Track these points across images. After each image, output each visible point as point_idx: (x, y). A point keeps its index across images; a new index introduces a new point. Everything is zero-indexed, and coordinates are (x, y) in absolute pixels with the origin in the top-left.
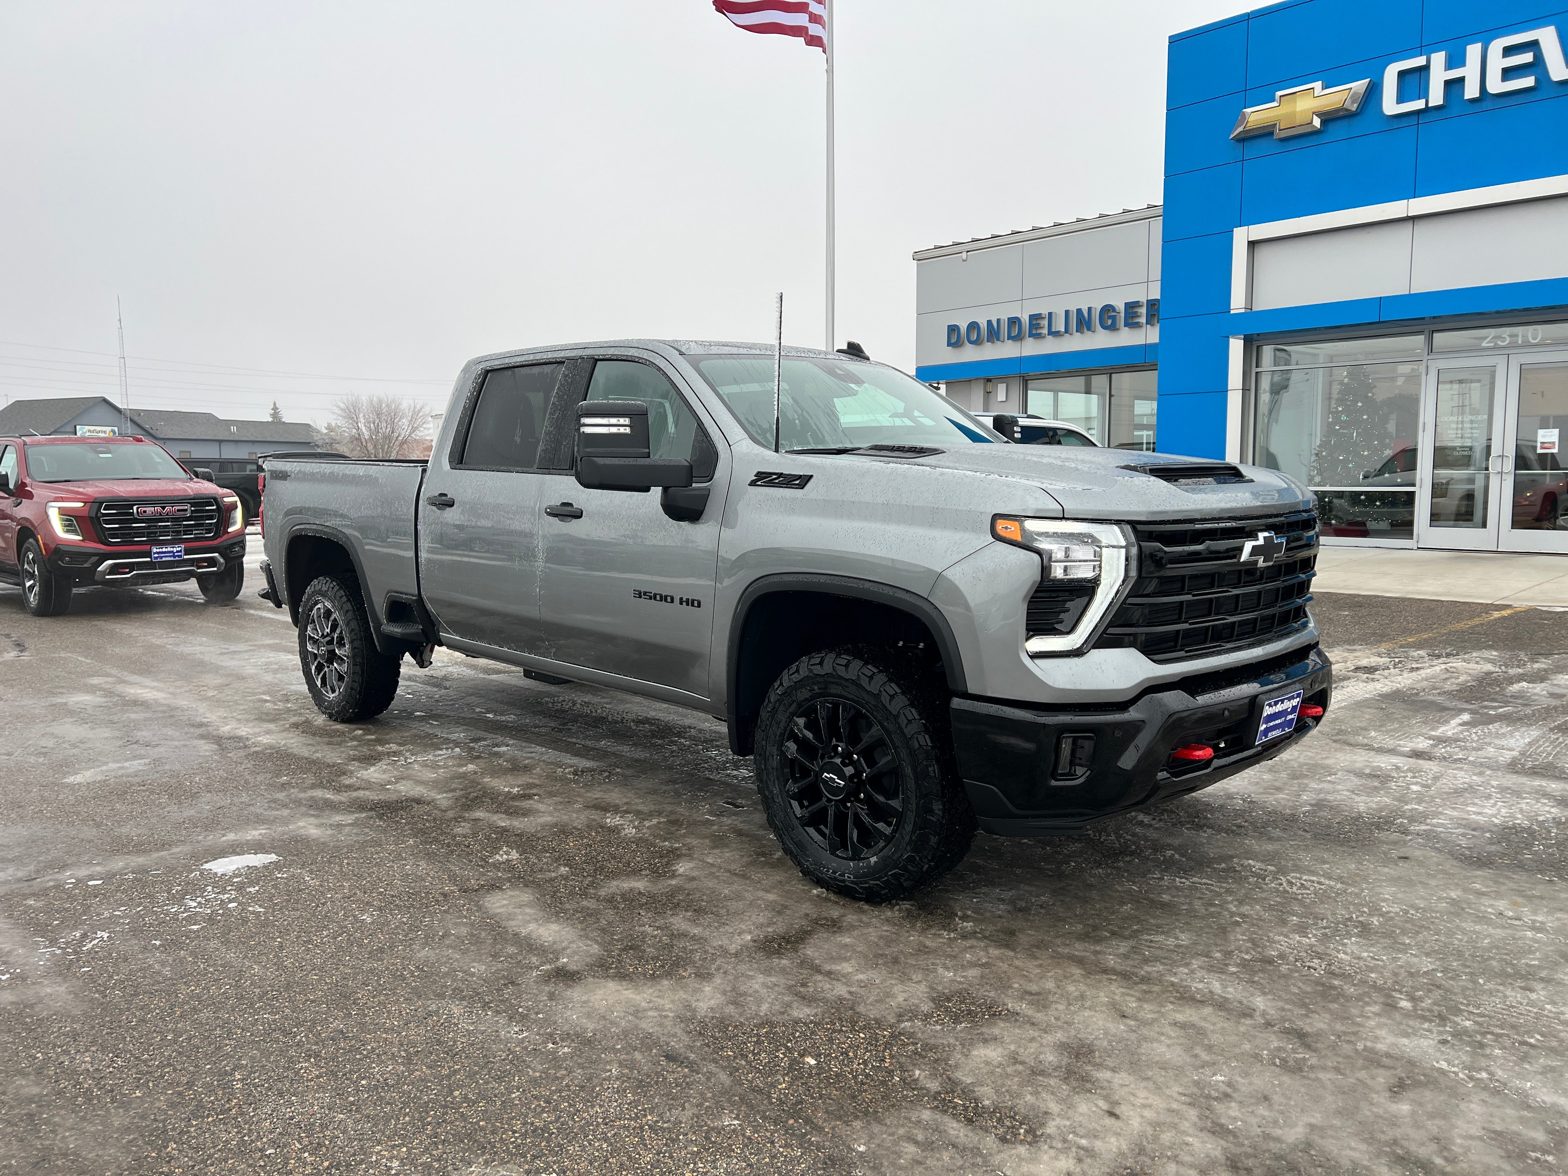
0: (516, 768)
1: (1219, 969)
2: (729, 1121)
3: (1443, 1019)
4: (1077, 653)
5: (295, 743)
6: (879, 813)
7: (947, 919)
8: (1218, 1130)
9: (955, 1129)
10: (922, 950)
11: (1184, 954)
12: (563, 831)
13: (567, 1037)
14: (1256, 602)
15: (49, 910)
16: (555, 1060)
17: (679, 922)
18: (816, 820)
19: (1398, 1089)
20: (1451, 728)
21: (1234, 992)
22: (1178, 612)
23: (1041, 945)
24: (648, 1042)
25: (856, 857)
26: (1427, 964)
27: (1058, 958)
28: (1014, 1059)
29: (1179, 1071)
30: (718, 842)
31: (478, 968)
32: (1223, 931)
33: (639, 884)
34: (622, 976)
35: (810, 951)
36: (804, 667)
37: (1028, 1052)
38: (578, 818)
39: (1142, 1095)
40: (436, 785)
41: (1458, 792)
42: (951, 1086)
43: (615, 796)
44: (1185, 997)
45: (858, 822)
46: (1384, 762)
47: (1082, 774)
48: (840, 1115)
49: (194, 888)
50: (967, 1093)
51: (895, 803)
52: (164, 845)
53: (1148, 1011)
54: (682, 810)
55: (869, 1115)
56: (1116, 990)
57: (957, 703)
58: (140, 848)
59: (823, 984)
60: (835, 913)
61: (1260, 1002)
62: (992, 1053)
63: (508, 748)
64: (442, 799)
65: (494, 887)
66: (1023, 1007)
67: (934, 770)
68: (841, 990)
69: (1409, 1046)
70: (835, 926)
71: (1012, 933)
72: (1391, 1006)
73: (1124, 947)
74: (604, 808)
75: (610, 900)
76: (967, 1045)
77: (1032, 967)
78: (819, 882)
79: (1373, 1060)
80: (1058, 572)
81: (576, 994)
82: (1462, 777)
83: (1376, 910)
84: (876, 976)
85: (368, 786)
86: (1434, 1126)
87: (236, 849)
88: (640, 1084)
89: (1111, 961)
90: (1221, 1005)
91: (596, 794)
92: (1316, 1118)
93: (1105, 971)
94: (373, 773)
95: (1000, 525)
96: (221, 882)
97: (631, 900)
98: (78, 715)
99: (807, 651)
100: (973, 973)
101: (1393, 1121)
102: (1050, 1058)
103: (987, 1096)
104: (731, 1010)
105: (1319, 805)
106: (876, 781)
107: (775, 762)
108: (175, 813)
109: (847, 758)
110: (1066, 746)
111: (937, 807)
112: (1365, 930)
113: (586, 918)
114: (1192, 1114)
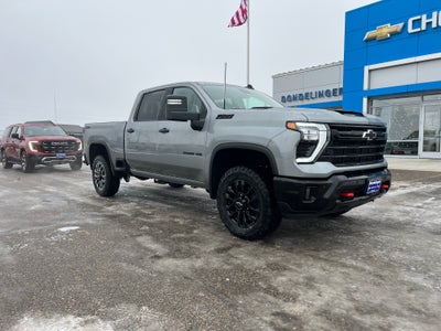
0: (151, 207)
1: (356, 259)
2: (201, 294)
3: (425, 273)
4: (312, 163)
5: (90, 201)
6: (252, 213)
7: (273, 245)
8: (353, 300)
9: (271, 298)
10: (264, 252)
11: (345, 255)
12: (162, 223)
13: (156, 272)
14: (368, 151)
15: (13, 239)
16: (151, 278)
17: (193, 244)
18: (234, 217)
19: (410, 291)
20: (429, 201)
21: (360, 265)
22: (343, 151)
23: (301, 252)
24: (180, 274)
25: (246, 227)
26: (420, 259)
27: (306, 256)
28: (290, 280)
29: (341, 284)
30: (207, 225)
31: (132, 255)
32: (357, 249)
33: (182, 235)
34: (174, 257)
35: (231, 252)
36: (231, 171)
37: (295, 278)
38: (167, 219)
39: (329, 290)
40: (127, 211)
41: (431, 216)
42: (270, 287)
43: (178, 215)
44: (344, 265)
45: (247, 217)
46: (408, 209)
47: (313, 199)
48: (236, 294)
49: (54, 234)
50: (275, 289)
51: (257, 210)
52: (48, 224)
53: (332, 269)
54: (197, 218)
55: (244, 293)
56: (323, 264)
57: (275, 178)
58: (41, 225)
59: (234, 260)
60: (239, 243)
61: (367, 267)
62: (284, 279)
63: (149, 203)
64: (129, 215)
65: (140, 235)
66: (294, 267)
67: (268, 199)
68: (239, 262)
69: (414, 279)
70: (239, 246)
71: (292, 249)
72: (409, 269)
73: (326, 253)
74: (174, 217)
75: (174, 239)
76: (276, 276)
77: (297, 257)
78: (235, 235)
79: (403, 283)
80: (306, 138)
81: (160, 262)
82: (432, 213)
83: (404, 245)
84: (250, 259)
85: (108, 211)
86: (421, 300)
87: (68, 225)
88: (175, 285)
89: (322, 256)
90: (355, 268)
91: (173, 214)
92: (384, 297)
93: (320, 259)
94: (110, 208)
95: (289, 125)
96: (62, 233)
97: (179, 239)
98: (31, 195)
99: (232, 167)
100: (279, 259)
101: (409, 299)
102: (301, 280)
103: (281, 290)
104: (206, 266)
105: (388, 219)
106: (252, 204)
107: (223, 200)
108: (52, 217)
109: (243, 198)
110: (308, 190)
111: (269, 210)
112: (401, 250)
113: (165, 243)
114: (345, 296)
